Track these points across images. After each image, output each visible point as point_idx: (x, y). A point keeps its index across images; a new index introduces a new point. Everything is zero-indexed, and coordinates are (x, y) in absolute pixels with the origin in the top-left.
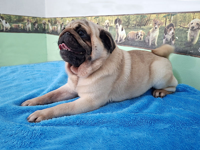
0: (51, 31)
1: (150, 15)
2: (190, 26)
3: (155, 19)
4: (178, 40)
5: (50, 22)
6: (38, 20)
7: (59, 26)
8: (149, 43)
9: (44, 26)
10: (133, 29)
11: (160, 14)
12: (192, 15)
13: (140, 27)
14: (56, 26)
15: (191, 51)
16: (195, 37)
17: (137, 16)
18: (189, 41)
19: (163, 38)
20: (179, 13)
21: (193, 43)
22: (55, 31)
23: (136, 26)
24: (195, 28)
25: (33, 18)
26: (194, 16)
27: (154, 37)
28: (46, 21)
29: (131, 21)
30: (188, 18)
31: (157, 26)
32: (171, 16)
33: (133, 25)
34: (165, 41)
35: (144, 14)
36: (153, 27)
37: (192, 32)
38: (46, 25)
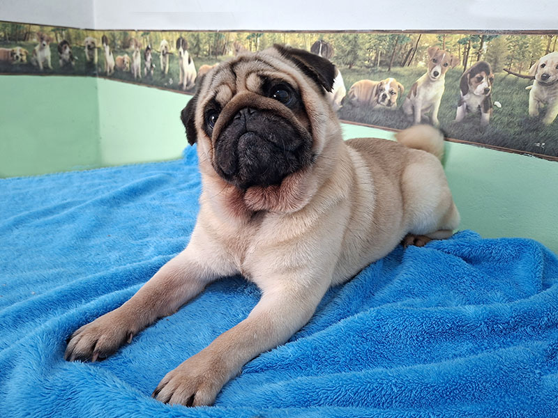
0: (112, 68)
1: (417, 35)
2: (539, 71)
3: (434, 46)
4: (501, 110)
5: (109, 42)
6: (73, 37)
7: (136, 55)
8: (414, 115)
9: (91, 53)
10: (368, 73)
11: (449, 35)
12: (543, 40)
13: (389, 69)
14: (126, 56)
15: (538, 145)
16: (549, 105)
17: (380, 36)
18: (532, 116)
19: (456, 103)
20: (505, 32)
21: (544, 121)
22: (124, 70)
23: (375, 65)
24: (551, 78)
25: (58, 29)
26: (549, 44)
27: (431, 100)
28: (95, 40)
29: (361, 49)
30: (531, 50)
31: (438, 69)
32: (482, 41)
33: (367, 62)
34: (464, 112)
35: (400, 31)
36: (428, 71)
37: (542, 91)
38: (96, 50)
